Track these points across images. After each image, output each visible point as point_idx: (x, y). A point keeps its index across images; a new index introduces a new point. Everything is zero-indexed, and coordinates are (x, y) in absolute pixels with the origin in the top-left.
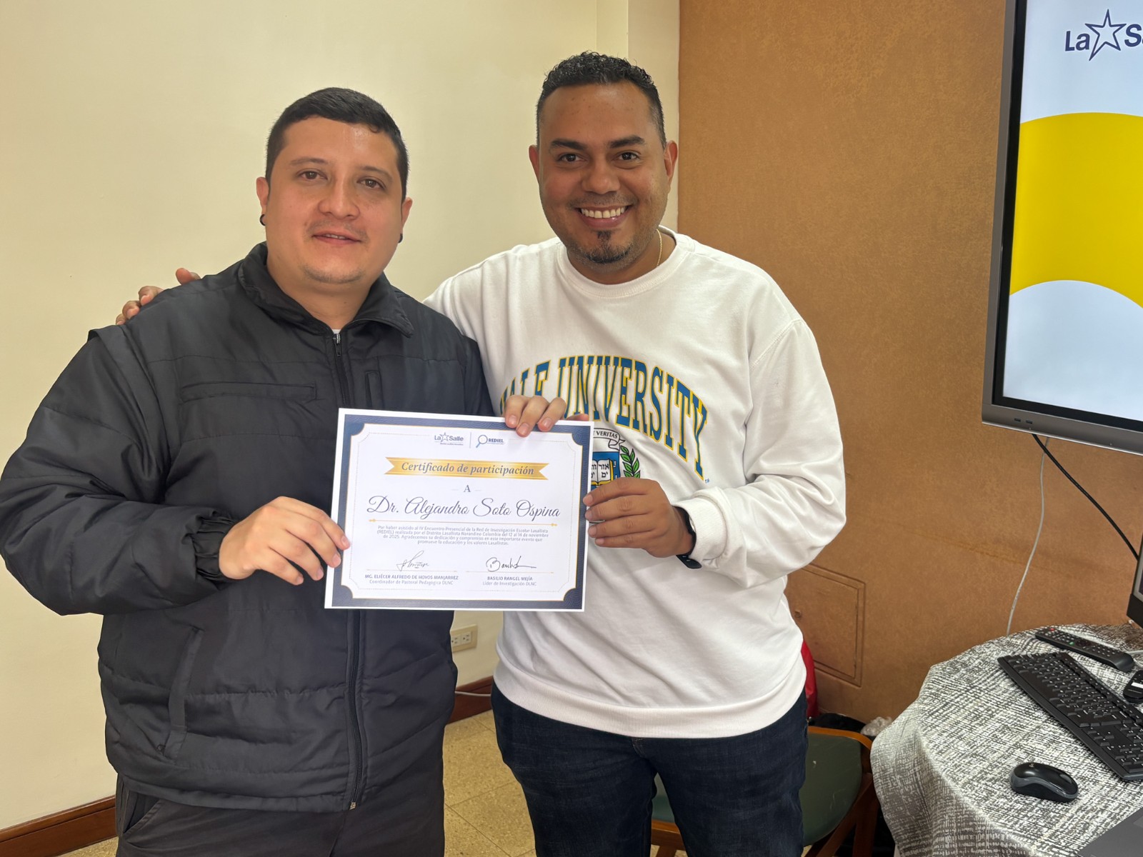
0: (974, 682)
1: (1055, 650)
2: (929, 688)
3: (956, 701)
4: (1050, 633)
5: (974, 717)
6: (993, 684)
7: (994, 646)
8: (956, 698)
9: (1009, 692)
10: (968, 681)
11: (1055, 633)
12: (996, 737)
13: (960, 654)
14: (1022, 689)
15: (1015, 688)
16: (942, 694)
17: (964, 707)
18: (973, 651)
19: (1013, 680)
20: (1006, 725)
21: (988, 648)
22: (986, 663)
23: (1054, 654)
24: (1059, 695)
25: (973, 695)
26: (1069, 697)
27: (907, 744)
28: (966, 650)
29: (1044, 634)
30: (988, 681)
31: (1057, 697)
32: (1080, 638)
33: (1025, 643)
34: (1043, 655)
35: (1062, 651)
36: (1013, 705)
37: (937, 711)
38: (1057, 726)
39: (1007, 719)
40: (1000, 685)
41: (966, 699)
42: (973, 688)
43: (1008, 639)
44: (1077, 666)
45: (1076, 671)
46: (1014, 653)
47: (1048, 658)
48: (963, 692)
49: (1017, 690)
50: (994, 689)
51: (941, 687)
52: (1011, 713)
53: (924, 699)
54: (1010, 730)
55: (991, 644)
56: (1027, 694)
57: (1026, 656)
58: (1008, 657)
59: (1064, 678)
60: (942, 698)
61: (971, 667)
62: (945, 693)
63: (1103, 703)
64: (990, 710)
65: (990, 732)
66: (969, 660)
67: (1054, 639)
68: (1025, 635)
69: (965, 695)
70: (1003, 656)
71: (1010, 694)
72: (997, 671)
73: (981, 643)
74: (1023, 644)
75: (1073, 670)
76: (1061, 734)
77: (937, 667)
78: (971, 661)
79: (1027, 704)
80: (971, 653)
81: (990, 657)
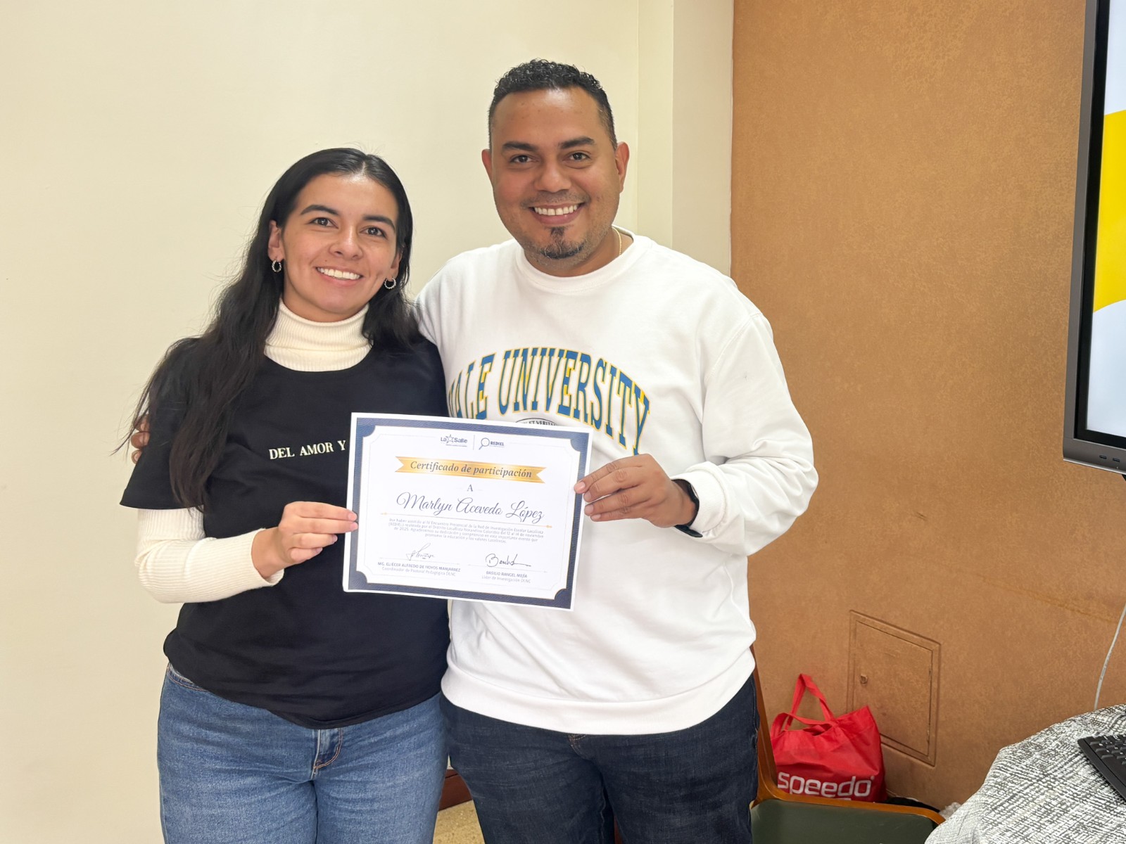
0: (1049, 768)
2: (995, 777)
3: (1025, 792)
5: (1045, 813)
6: (1071, 772)
7: (1075, 724)
8: (1026, 788)
9: (1088, 782)
10: (1042, 767)
12: (1069, 838)
13: (1035, 734)
14: (1104, 779)
15: (1096, 776)
16: (1010, 784)
17: (1034, 799)
18: (1051, 730)
19: (1095, 768)
20: (1080, 823)
21: (1068, 727)
22: (1065, 745)
25: (1046, 785)
28: (1043, 729)
30: (1065, 767)
33: (1113, 722)
36: (1092, 798)
37: (1001, 805)
39: (1083, 816)
40: (1079, 773)
41: (1037, 789)
42: (1046, 776)
43: (1093, 716)
46: (1098, 733)
48: (1034, 781)
49: (1098, 779)
50: (1072, 777)
51: (1008, 775)
52: (1089, 807)
53: (988, 789)
54: (1086, 829)
55: (1073, 722)
56: (1109, 784)
57: (1111, 738)
58: (1091, 739)
60: (1009, 789)
61: (1046, 751)
62: (1013, 783)
64: (1065, 804)
65: (1062, 832)
66: (1045, 741)
68: (1113, 711)
69: (1036, 785)
70: (1085, 737)
71: (1089, 784)
72: (1076, 756)
73: (1061, 719)
74: (1111, 722)
77: (1007, 750)
78: (1047, 742)
79: (1108, 797)
80: (1048, 733)
81: (1069, 738)
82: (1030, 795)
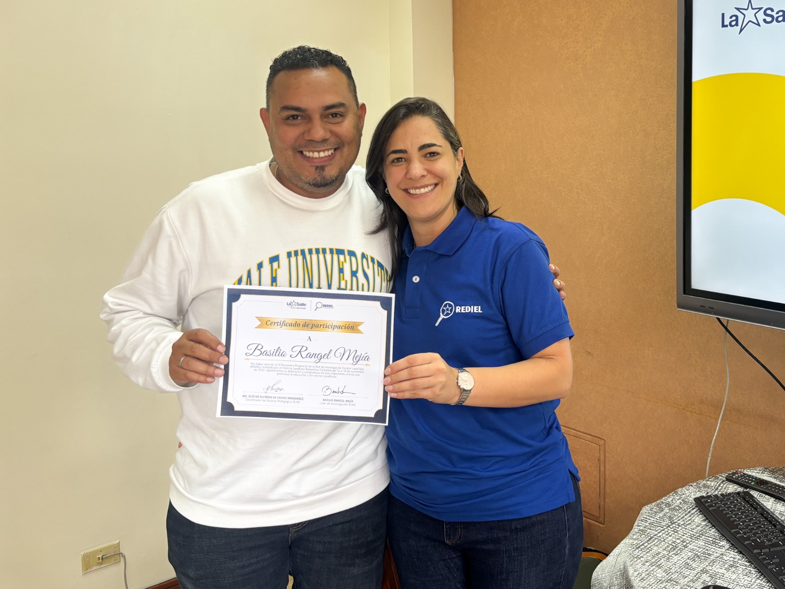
0: (675, 519)
1: (740, 489)
2: (639, 526)
3: (658, 536)
4: (737, 475)
5: (672, 548)
6: (690, 520)
7: (692, 488)
8: (659, 533)
10: (670, 518)
11: (741, 475)
12: (688, 565)
13: (665, 495)
14: (711, 523)
15: (706, 522)
16: (649, 530)
17: (665, 540)
18: (676, 493)
19: (705, 516)
20: (696, 554)
21: (688, 490)
23: (739, 493)
24: (739, 527)
25: (672, 529)
26: (747, 528)
27: (618, 573)
28: (671, 493)
29: (732, 476)
30: (686, 517)
31: (738, 528)
32: (760, 479)
33: (718, 485)
34: (730, 494)
35: (745, 490)
36: (703, 537)
37: (643, 545)
38: (737, 552)
39: (698, 549)
40: (695, 521)
41: (667, 533)
42: (673, 524)
43: (705, 482)
44: (755, 502)
45: (754, 506)
46: (708, 493)
47: (733, 497)
48: (665, 527)
49: (708, 524)
50: (690, 524)
51: (647, 524)
52: (701, 543)
53: (634, 535)
54: (699, 558)
55: (691, 487)
56: (715, 527)
57: (716, 496)
58: (702, 497)
59: (745, 512)
60: (648, 534)
61: (673, 507)
62: (651, 529)
63: (773, 532)
64: (685, 542)
65: (684, 560)
66: (672, 500)
67: (740, 480)
68: (718, 478)
69: (666, 530)
70: (699, 496)
71: (702, 527)
72: (693, 509)
73: (683, 486)
74: (716, 485)
75: (752, 505)
76: (739, 559)
77: (647, 508)
78: (674, 501)
79: (714, 535)
80: (674, 495)
81: (688, 497)
82: (662, 537)
